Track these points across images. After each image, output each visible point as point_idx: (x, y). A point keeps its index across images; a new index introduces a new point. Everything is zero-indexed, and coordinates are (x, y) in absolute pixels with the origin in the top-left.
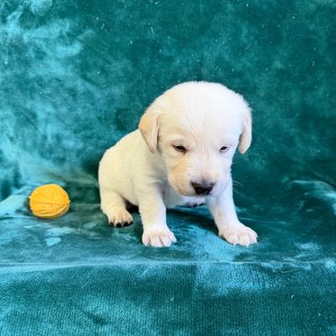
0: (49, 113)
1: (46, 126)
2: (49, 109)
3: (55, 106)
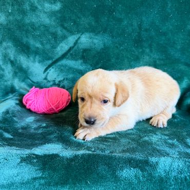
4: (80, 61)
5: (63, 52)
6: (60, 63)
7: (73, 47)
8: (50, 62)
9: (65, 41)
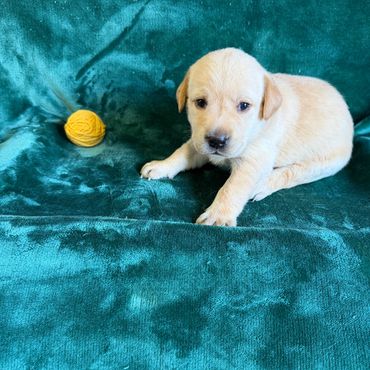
0: (66, 31)
1: (62, 46)
2: (66, 25)
3: (73, 22)
4: (143, 55)
5: (112, 39)
6: (105, 59)
7: (131, 28)
8: (88, 57)
9: (116, 16)
